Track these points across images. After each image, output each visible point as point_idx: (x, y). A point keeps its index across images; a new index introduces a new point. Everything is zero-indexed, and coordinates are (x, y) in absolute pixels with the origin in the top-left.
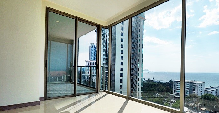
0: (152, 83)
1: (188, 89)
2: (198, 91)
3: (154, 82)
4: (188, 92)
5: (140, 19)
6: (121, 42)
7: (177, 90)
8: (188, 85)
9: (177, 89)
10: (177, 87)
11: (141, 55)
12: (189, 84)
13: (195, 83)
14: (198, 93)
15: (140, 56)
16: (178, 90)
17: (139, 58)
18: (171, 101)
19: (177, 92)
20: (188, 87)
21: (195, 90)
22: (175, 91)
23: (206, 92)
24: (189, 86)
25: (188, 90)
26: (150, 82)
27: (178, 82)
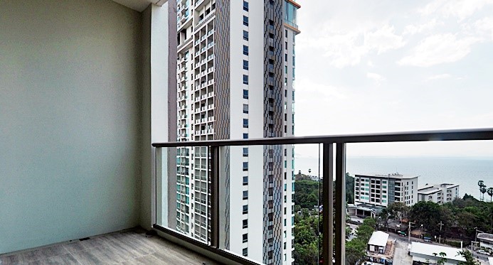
0: (308, 182)
1: (385, 192)
2: (406, 196)
3: (311, 179)
4: (386, 199)
5: (286, 31)
6: (244, 83)
7: (362, 195)
8: (385, 182)
9: (363, 193)
10: (363, 189)
11: (289, 117)
12: (387, 181)
13: (400, 180)
14: (406, 200)
15: (288, 119)
16: (365, 196)
17: (285, 123)
18: (353, 220)
19: (362, 200)
20: (385, 187)
21: (399, 194)
22: (357, 197)
23: (420, 196)
24: (387, 185)
25: (386, 194)
26: (302, 179)
27: (365, 179)
